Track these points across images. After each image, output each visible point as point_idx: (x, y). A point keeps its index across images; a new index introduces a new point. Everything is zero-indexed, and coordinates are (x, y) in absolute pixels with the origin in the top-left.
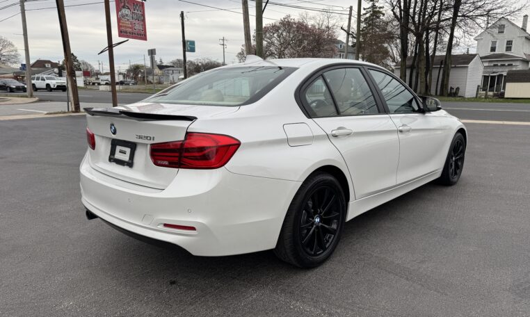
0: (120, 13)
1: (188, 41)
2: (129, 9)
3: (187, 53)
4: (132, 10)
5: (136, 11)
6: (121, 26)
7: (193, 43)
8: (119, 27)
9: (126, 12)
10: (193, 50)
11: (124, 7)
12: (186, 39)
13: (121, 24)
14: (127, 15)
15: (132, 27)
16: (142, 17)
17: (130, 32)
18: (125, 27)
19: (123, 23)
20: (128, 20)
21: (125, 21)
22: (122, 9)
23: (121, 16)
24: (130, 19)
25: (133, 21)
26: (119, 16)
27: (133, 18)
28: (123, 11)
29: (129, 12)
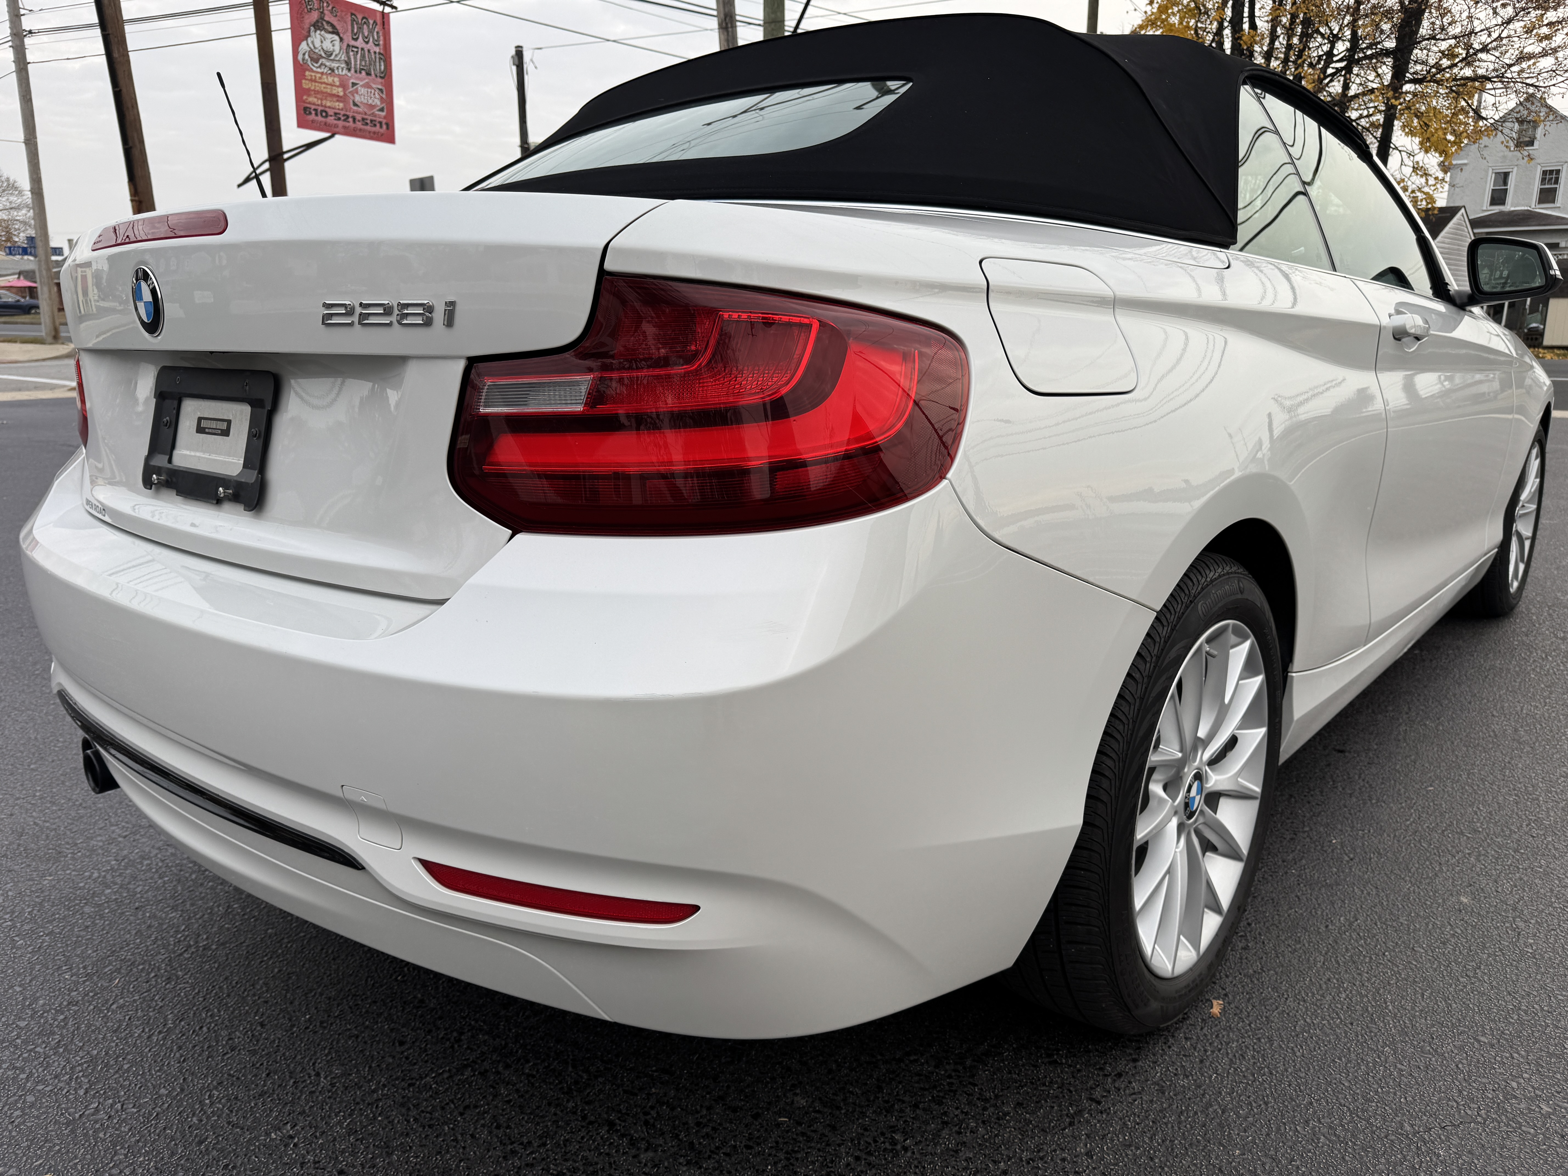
0: (304, 46)
2: (335, 32)
5: (360, 43)
6: (308, 92)
8: (299, 90)
9: (327, 45)
11: (317, 26)
13: (306, 84)
15: (345, 94)
16: (382, 64)
17: (337, 111)
18: (319, 96)
19: (315, 81)
20: (332, 70)
21: (322, 73)
22: (312, 34)
23: (307, 57)
24: (338, 68)
25: (349, 74)
26: (300, 57)
27: (348, 63)
28: (317, 40)
29: (337, 45)
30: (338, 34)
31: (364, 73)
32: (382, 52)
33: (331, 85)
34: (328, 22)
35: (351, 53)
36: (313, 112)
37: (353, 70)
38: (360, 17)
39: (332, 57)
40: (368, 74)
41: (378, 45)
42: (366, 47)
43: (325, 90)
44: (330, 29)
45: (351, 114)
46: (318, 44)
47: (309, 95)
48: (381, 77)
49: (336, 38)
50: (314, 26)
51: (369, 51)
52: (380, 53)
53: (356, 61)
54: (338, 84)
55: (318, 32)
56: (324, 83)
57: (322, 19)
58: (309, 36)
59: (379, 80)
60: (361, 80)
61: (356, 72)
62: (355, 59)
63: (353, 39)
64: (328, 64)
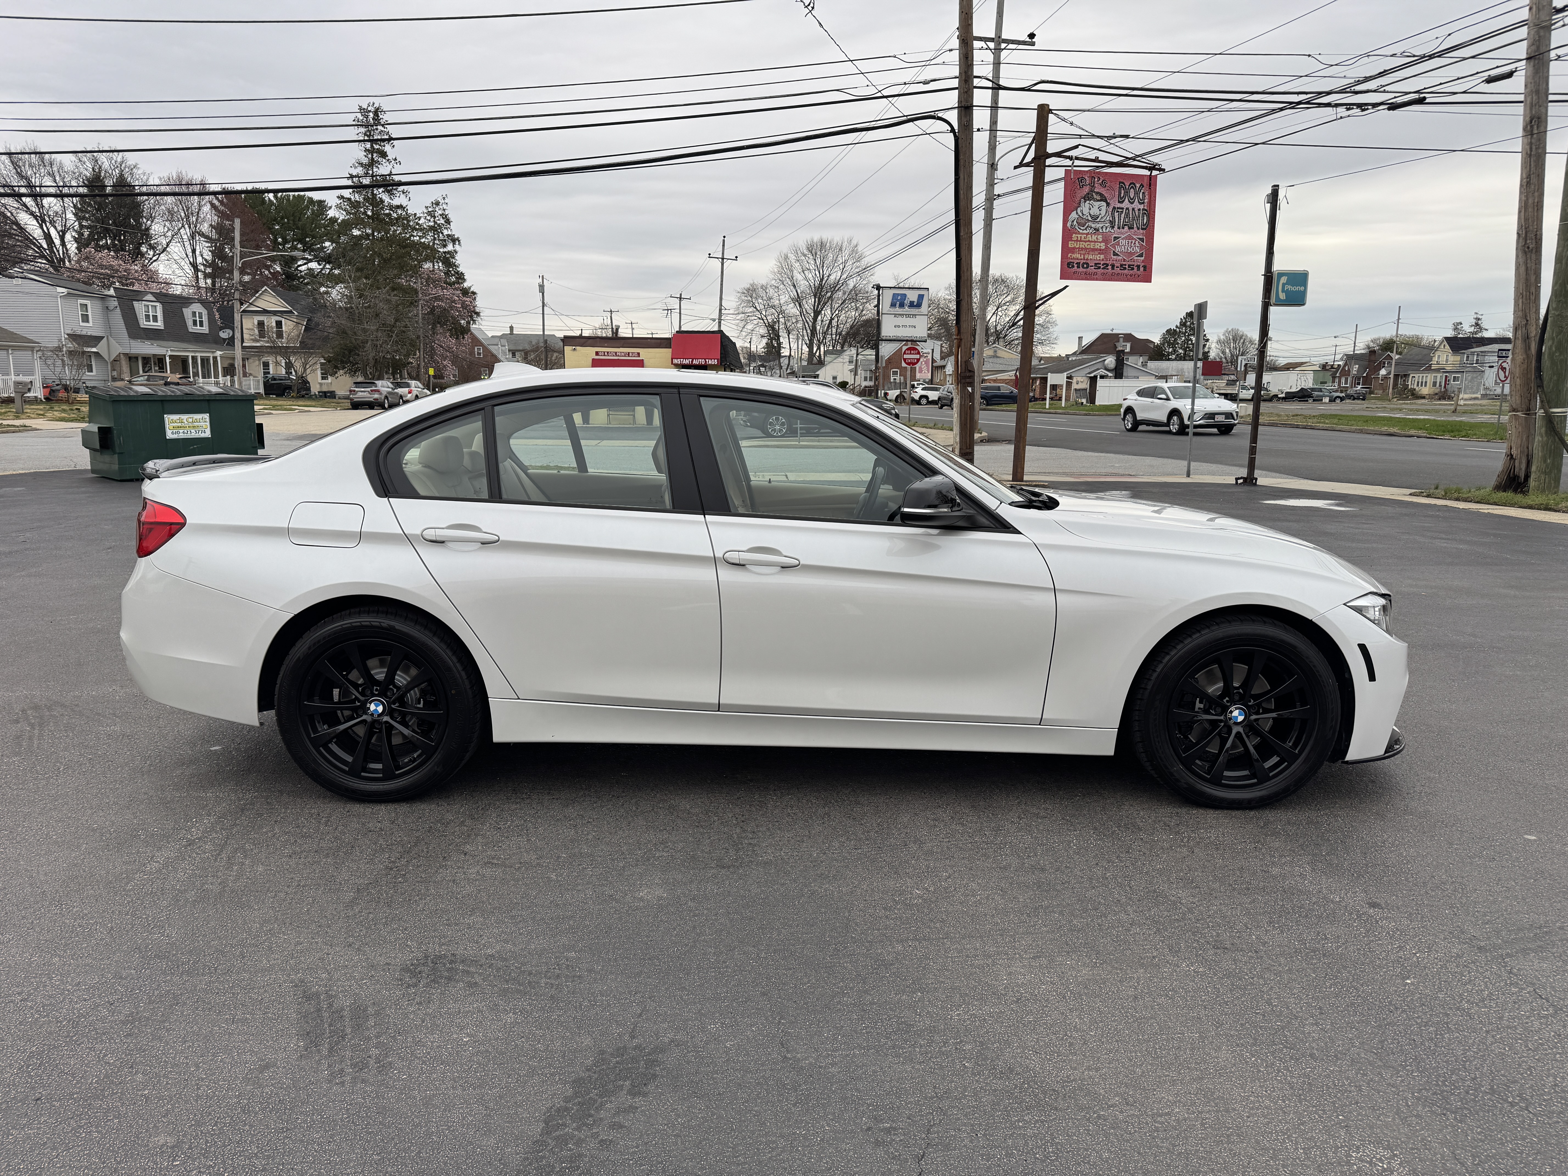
0: (1074, 215)
1: (1281, 275)
2: (1103, 199)
3: (1272, 310)
5: (1126, 204)
6: (1073, 250)
7: (1300, 279)
8: (1066, 250)
11: (1088, 197)
12: (1276, 267)
13: (1071, 245)
15: (1107, 248)
16: (1145, 218)
17: (1097, 262)
18: (1083, 252)
19: (1081, 241)
20: (1097, 230)
21: (1087, 234)
22: (1082, 204)
23: (1075, 223)
24: (1102, 228)
25: (1113, 231)
26: (1069, 224)
27: (1112, 223)
28: (1086, 208)
29: (1104, 208)
30: (1105, 201)
31: (1126, 228)
32: (1146, 208)
33: (1095, 242)
34: (1097, 193)
35: (1116, 214)
36: (1075, 266)
38: (1127, 184)
39: (1098, 220)
40: (1131, 228)
41: (1143, 203)
42: (1130, 207)
43: (1089, 247)
44: (1098, 198)
45: (1110, 263)
46: (1086, 211)
47: (1073, 253)
48: (1142, 229)
49: (1104, 204)
50: (1084, 198)
51: (1133, 209)
52: (1144, 209)
53: (1119, 219)
54: (1101, 240)
55: (1088, 202)
56: (1089, 241)
58: (1079, 206)
59: (1141, 231)
60: (1123, 234)
61: (1119, 228)
63: (1119, 202)
64: (1093, 226)
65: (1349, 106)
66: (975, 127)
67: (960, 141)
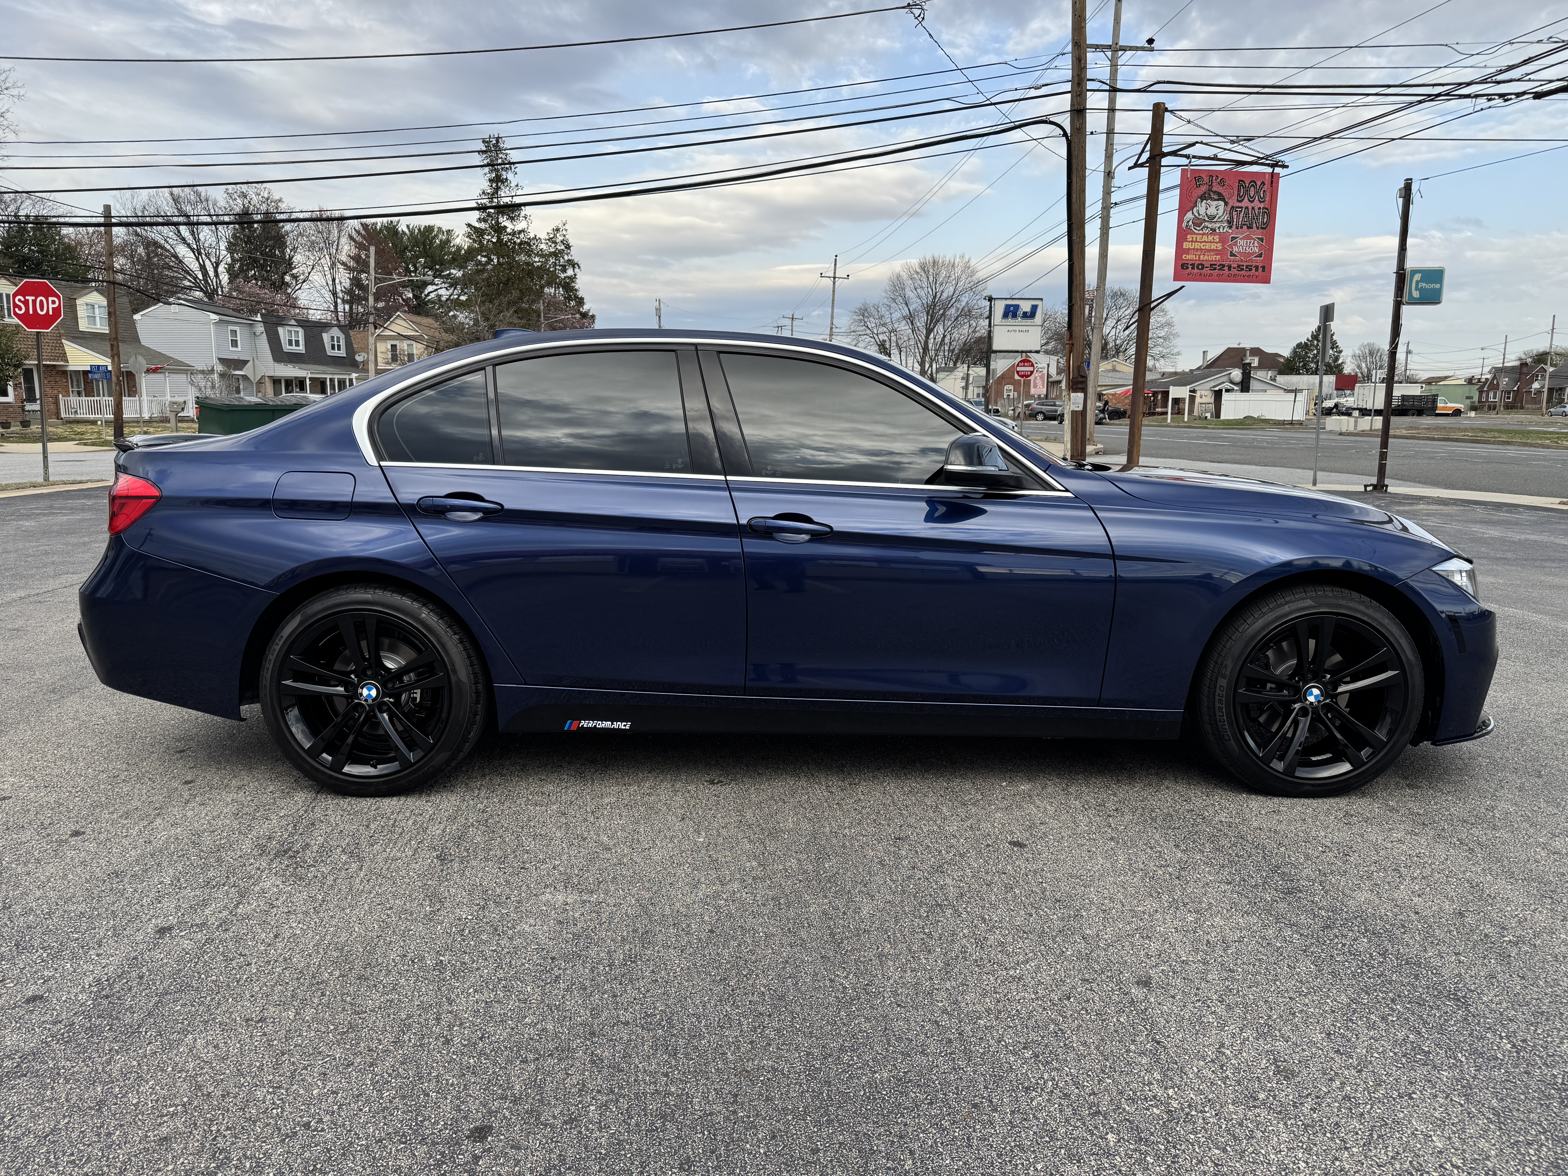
0: (1189, 215)
1: (1414, 272)
2: (1221, 197)
3: (1405, 309)
4: (1233, 202)
5: (1245, 203)
6: (1188, 251)
7: (1435, 276)
8: (1180, 251)
9: (1212, 211)
10: (1432, 298)
11: (1203, 198)
12: (1409, 264)
13: (1186, 245)
14: (1211, 218)
15: (1223, 248)
16: (1266, 216)
17: (1214, 263)
18: (1198, 253)
20: (1213, 230)
21: (1203, 235)
22: (1199, 204)
23: (1190, 223)
24: (1219, 228)
25: (1230, 231)
26: (1184, 225)
27: (1230, 222)
28: (1202, 208)
29: (1221, 209)
30: (1223, 200)
31: (1245, 227)
32: (1266, 206)
33: (1210, 242)
34: (1215, 192)
36: (1190, 267)
37: (1234, 227)
38: (1247, 182)
39: (1215, 220)
40: (1250, 228)
41: (1264, 202)
42: (1250, 205)
43: (1204, 247)
44: (1216, 197)
45: (1227, 263)
46: (1202, 211)
47: (1188, 254)
48: (1262, 228)
49: (1222, 203)
50: (1201, 197)
51: (1253, 208)
52: (1264, 208)
55: (1204, 201)
56: (1205, 242)
57: (1210, 190)
58: (1196, 206)
59: (1261, 231)
62: (1238, 218)
64: (1210, 226)
65: (1490, 97)
66: (1089, 129)
67: (1072, 144)
